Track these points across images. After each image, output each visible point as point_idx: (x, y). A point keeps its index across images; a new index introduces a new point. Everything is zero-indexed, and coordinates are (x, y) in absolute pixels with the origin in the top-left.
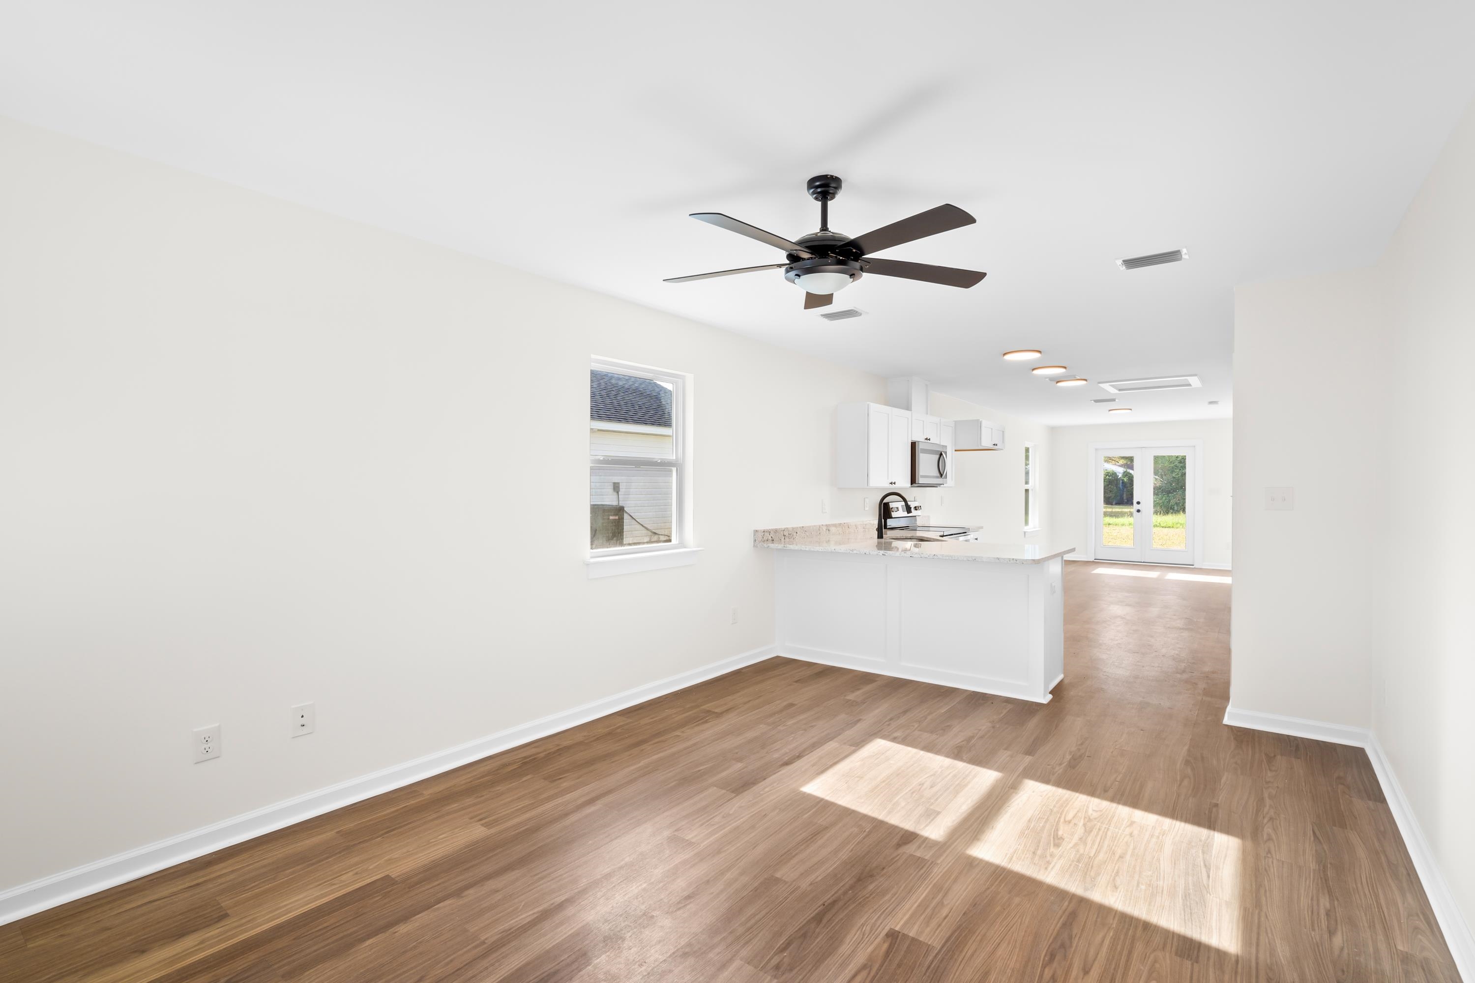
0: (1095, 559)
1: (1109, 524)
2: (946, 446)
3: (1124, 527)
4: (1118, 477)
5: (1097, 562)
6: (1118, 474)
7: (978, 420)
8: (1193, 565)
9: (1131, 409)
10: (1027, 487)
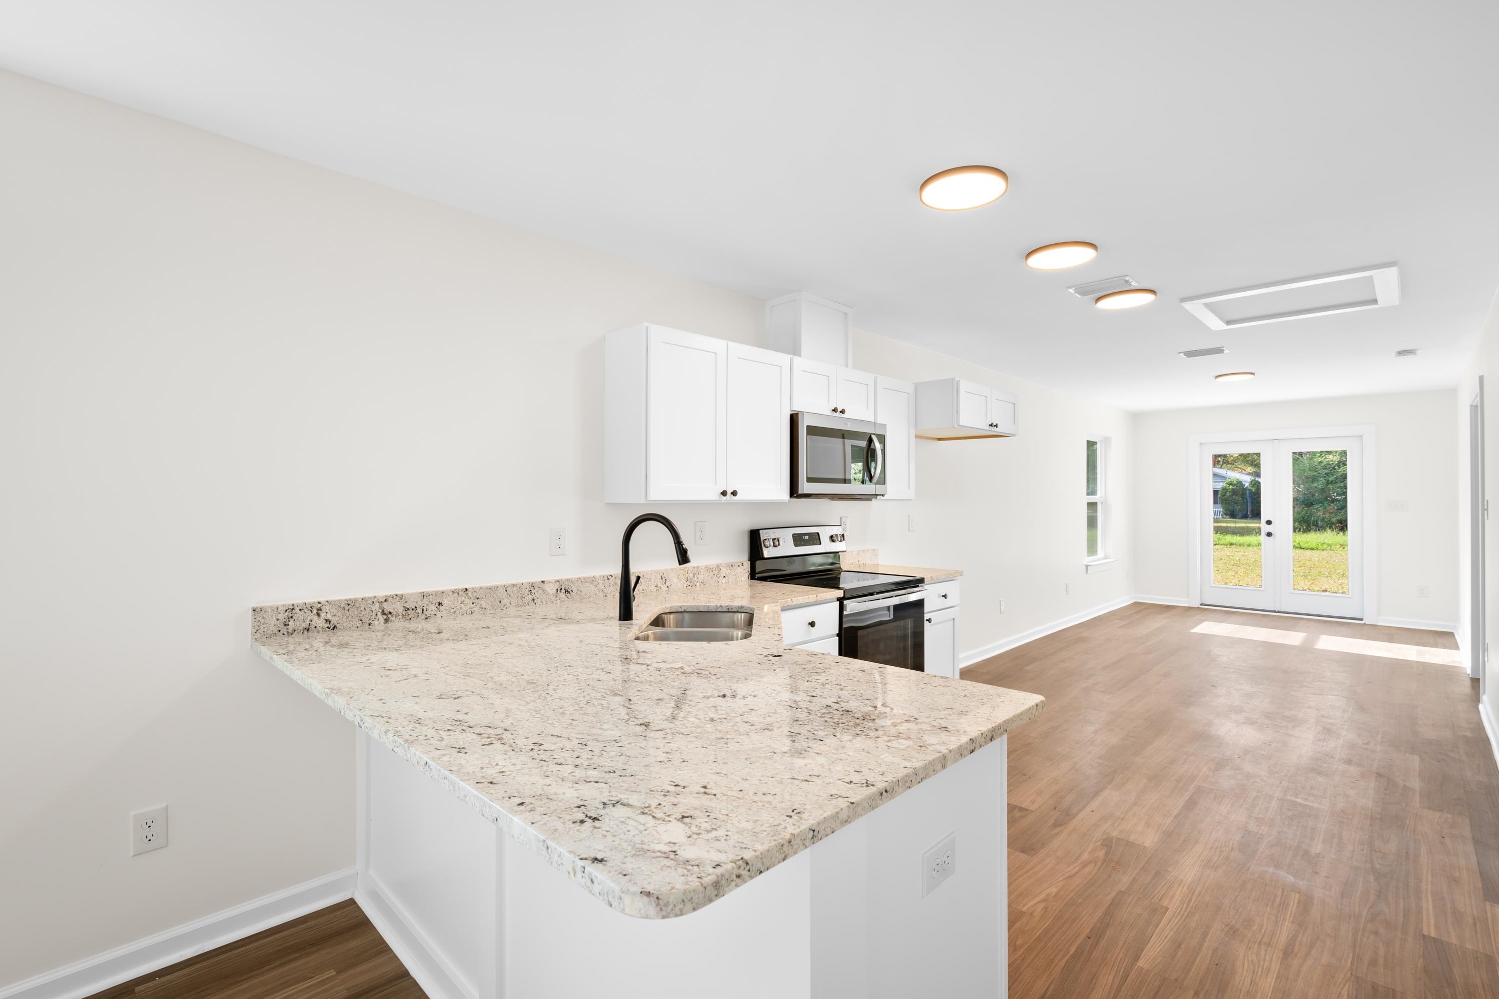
0: (1201, 605)
1: (1231, 544)
2: (886, 425)
3: (1250, 548)
4: (1244, 485)
5: (1205, 610)
6: (1244, 483)
7: (953, 379)
8: (1361, 620)
9: (1253, 374)
10: (1092, 499)
